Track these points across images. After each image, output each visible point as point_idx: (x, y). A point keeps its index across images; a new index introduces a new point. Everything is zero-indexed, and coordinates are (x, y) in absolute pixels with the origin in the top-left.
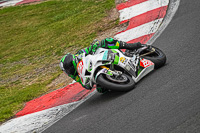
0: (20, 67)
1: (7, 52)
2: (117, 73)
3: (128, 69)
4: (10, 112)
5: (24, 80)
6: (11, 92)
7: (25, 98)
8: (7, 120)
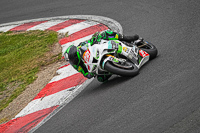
2: (122, 60)
3: (131, 57)
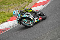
0: (10, 6)
1: (6, 2)
4: (6, 20)
5: (11, 10)
6: (7, 14)
7: (11, 16)
8: (5, 22)
